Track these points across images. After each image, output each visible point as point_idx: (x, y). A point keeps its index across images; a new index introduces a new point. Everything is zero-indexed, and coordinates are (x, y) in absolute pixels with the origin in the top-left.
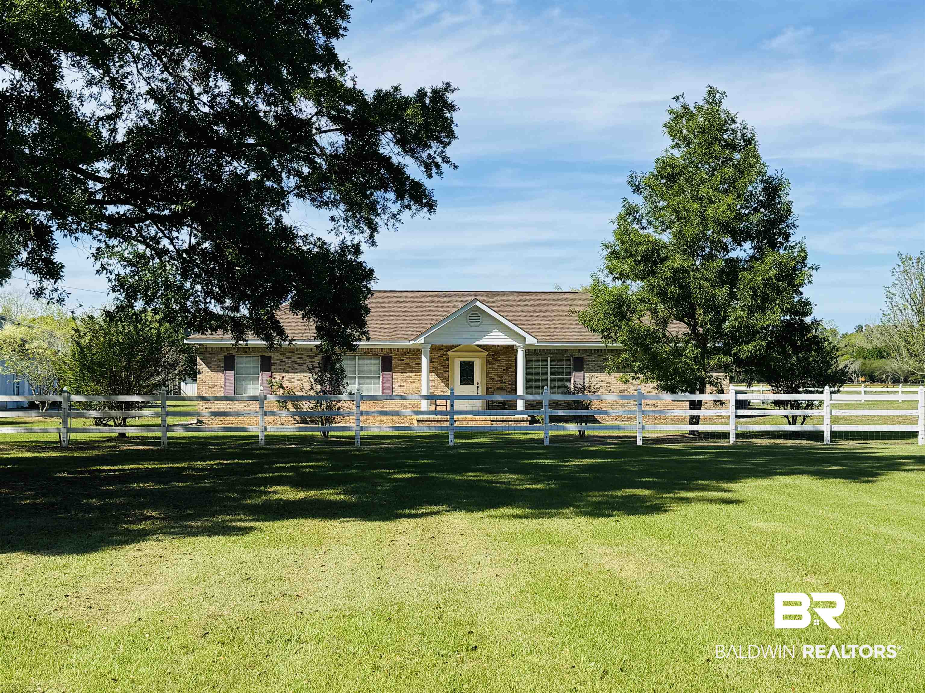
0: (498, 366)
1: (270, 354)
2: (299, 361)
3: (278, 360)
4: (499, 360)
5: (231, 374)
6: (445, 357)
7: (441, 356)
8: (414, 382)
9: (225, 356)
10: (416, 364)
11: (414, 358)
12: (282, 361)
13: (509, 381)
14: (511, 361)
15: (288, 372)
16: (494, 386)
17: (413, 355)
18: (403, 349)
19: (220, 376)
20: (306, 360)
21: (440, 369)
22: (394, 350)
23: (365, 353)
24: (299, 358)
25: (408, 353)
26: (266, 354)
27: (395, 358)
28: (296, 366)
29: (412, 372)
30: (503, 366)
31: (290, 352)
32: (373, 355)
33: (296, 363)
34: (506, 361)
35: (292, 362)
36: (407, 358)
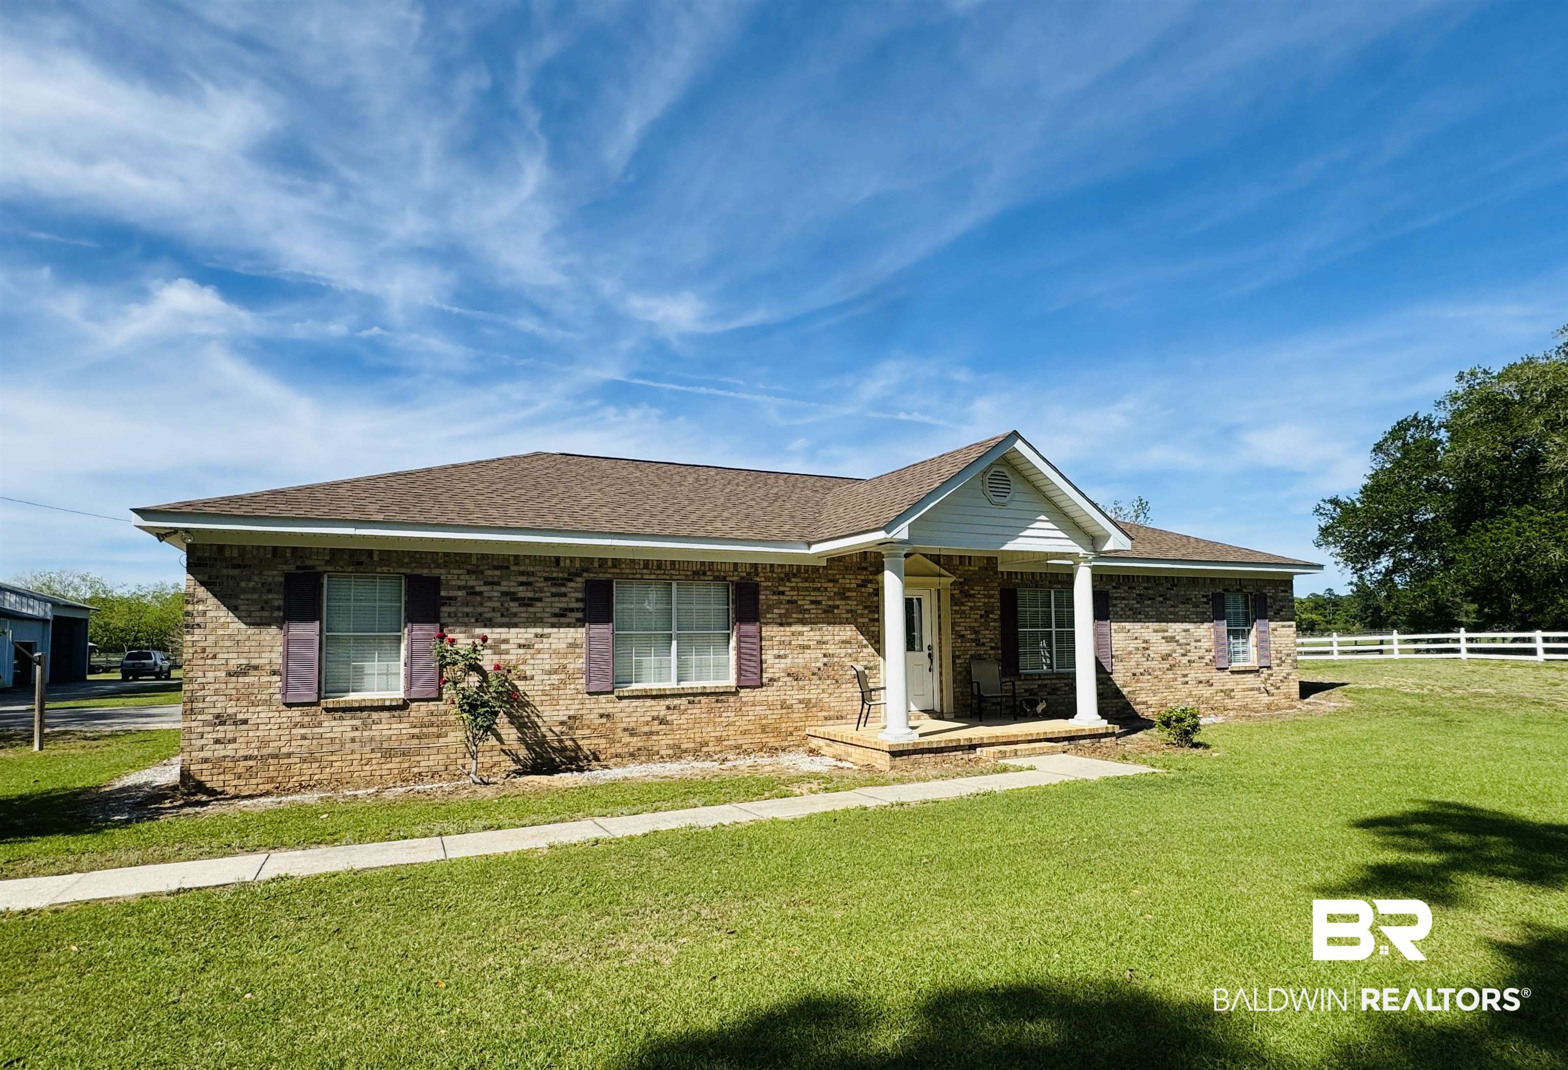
0: (971, 608)
1: (436, 572)
2: (522, 592)
3: (460, 588)
4: (973, 596)
5: (309, 631)
6: (870, 588)
7: (864, 584)
8: (808, 647)
9: (288, 576)
10: (813, 602)
11: (807, 589)
12: (472, 592)
13: (992, 640)
14: (992, 596)
15: (489, 623)
16: (965, 652)
17: (806, 580)
18: (783, 566)
19: (272, 636)
20: (541, 590)
21: (862, 616)
22: (764, 566)
23: (695, 573)
24: (522, 584)
25: (795, 576)
26: (425, 572)
27: (766, 588)
28: (514, 607)
29: (803, 622)
30: (978, 608)
31: (496, 568)
32: (716, 578)
33: (513, 597)
34: (985, 596)
35: (504, 594)
36: (792, 589)
